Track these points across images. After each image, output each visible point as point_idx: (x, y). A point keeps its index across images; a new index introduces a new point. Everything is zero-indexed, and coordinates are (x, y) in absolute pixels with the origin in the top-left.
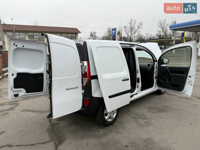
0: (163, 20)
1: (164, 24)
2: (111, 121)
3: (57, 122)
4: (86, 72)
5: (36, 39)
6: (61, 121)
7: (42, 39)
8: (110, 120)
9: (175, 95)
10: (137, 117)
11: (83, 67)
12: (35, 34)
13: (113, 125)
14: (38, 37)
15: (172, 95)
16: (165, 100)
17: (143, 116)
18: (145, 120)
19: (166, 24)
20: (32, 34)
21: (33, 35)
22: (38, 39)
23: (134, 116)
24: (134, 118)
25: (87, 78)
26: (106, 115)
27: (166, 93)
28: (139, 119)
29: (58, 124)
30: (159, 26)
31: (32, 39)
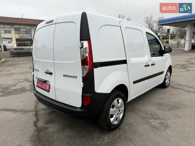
0: (150, 16)
1: (151, 20)
2: (118, 123)
3: (45, 126)
4: (87, 57)
5: (22, 32)
6: (51, 125)
7: (28, 32)
8: (116, 122)
9: (181, 89)
10: (147, 116)
11: (82, 49)
12: (21, 27)
13: (119, 129)
14: (25, 30)
15: (178, 89)
16: (172, 95)
17: (155, 115)
18: (159, 121)
19: (152, 20)
20: (18, 27)
21: (20, 28)
22: (24, 33)
23: (143, 115)
24: (144, 118)
25: (88, 65)
26: (112, 116)
27: (170, 86)
28: (151, 119)
29: (47, 128)
30: (145, 22)
31: (19, 32)
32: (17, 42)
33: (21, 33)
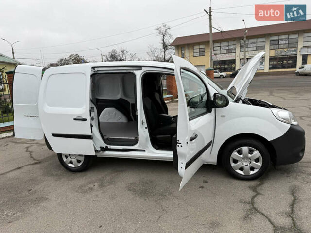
7: (292, 45)
12: (281, 37)
14: (287, 42)
21: (279, 40)
31: (276, 46)
32: (271, 63)
33: (279, 48)
